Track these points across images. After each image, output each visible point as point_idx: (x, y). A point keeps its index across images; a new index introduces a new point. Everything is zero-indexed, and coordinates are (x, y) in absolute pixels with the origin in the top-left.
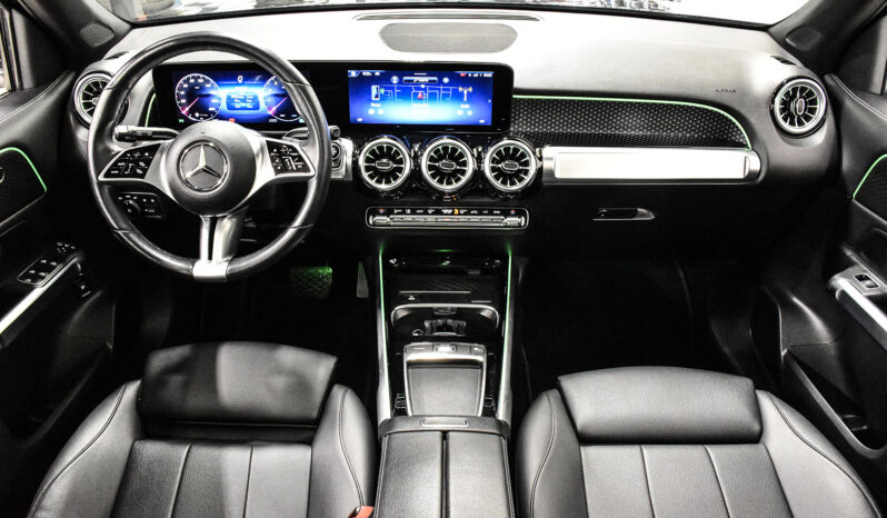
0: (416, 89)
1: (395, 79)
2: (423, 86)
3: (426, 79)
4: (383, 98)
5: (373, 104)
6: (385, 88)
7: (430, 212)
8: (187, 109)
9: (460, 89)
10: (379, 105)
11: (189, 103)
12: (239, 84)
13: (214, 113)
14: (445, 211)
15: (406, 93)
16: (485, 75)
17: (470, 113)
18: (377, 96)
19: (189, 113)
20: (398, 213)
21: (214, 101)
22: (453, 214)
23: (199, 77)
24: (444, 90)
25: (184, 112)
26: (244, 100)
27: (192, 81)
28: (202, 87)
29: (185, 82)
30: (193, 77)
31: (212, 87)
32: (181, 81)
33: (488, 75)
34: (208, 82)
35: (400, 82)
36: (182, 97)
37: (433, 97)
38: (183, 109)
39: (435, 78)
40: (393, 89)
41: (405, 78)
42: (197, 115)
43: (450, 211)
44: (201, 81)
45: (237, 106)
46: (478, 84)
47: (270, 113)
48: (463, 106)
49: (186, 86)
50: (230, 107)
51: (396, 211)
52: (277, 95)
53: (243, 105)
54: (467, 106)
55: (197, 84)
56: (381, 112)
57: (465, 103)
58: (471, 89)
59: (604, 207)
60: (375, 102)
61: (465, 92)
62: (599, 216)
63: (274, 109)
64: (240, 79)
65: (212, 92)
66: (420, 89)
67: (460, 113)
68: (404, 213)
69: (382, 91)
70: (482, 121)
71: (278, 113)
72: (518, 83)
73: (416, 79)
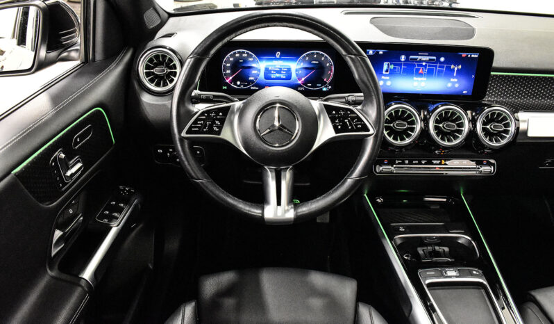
0: (418, 65)
1: (403, 58)
2: (424, 64)
3: (427, 58)
4: (392, 73)
5: (383, 77)
6: (395, 64)
7: (423, 162)
8: (231, 78)
9: (452, 67)
10: (388, 78)
11: (233, 73)
12: (276, 59)
13: (252, 81)
14: (435, 162)
15: (411, 69)
16: (473, 56)
17: (457, 85)
18: (387, 71)
19: (231, 82)
20: (399, 164)
21: (254, 72)
22: (440, 164)
23: (244, 53)
24: (440, 67)
25: (227, 81)
26: (279, 72)
27: (237, 55)
28: (245, 61)
29: (231, 56)
30: (239, 52)
31: (253, 62)
32: (228, 55)
33: (475, 56)
34: (251, 56)
35: (407, 60)
36: (228, 68)
37: (430, 73)
38: (227, 78)
39: (435, 58)
40: (400, 65)
41: (411, 57)
42: (238, 83)
43: (438, 162)
44: (245, 55)
45: (273, 76)
46: (466, 62)
47: (300, 82)
48: (452, 80)
49: (231, 59)
50: (267, 77)
51: (397, 162)
52: (306, 68)
53: (278, 75)
54: (456, 80)
55: (241, 58)
56: (389, 83)
57: (454, 77)
58: (460, 67)
59: (549, 159)
60: (385, 75)
61: (456, 69)
62: (545, 165)
63: (303, 79)
64: (278, 54)
65: (253, 65)
66: (422, 66)
67: (450, 85)
68: (403, 163)
69: (392, 67)
70: (465, 92)
71: (305, 83)
72: (496, 63)
73: (419, 58)
